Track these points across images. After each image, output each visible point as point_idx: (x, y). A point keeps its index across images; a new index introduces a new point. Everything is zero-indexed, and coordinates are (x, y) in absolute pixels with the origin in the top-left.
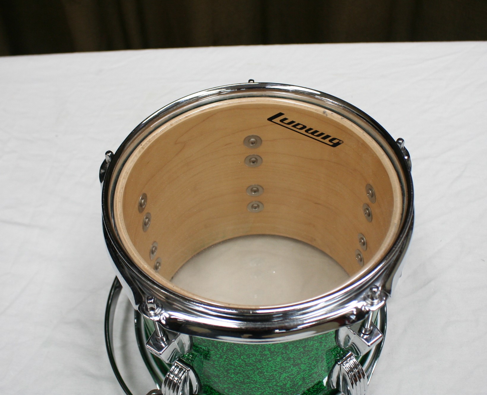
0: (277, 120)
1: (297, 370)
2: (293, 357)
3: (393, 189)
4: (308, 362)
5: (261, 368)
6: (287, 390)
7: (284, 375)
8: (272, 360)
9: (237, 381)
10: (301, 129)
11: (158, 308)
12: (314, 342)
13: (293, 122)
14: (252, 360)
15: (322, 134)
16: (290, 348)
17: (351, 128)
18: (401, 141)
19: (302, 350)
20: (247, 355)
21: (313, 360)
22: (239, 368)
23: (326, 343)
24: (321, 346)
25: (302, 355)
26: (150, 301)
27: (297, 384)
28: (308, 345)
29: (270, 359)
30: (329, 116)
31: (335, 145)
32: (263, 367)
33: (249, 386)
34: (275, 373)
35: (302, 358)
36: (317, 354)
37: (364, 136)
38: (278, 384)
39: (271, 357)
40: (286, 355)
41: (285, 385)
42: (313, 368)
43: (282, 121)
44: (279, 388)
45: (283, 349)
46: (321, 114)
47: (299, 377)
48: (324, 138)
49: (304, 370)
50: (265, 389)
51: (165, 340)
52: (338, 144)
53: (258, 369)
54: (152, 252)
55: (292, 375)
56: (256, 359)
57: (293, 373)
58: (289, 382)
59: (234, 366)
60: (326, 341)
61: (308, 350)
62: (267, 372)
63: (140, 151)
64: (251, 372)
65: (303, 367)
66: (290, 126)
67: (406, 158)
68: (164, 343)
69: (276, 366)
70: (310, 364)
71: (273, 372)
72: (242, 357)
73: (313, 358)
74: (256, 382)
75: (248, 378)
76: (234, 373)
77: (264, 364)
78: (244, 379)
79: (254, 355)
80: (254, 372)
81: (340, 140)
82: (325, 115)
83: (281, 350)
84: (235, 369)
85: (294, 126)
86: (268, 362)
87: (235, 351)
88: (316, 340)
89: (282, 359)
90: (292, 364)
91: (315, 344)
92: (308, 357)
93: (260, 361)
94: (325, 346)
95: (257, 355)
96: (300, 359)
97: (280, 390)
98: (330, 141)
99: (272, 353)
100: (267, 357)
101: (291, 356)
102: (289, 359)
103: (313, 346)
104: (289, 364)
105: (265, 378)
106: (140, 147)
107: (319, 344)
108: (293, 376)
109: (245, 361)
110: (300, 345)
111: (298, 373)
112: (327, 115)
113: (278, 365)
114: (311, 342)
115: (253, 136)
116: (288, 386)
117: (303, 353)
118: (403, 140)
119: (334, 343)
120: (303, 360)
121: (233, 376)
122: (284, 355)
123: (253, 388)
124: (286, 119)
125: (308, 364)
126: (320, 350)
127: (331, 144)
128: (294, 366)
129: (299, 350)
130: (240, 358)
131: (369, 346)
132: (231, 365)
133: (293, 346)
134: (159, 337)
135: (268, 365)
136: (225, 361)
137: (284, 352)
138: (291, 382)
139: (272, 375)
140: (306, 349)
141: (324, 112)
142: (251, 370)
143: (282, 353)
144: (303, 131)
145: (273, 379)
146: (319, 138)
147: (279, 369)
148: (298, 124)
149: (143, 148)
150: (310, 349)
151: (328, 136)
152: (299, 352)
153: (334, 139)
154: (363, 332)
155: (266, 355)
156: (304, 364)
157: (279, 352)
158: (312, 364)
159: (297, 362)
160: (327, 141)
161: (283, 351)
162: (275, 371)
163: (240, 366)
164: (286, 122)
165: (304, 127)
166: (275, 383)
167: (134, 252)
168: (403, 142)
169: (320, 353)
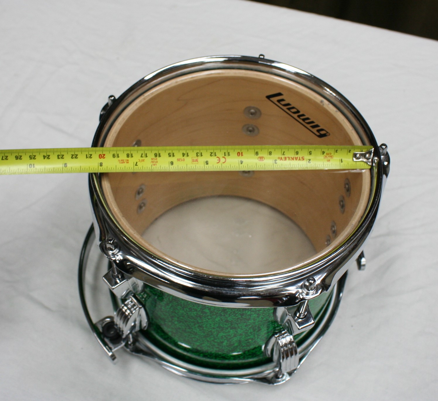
0: (275, 99)
1: (234, 333)
2: (230, 320)
3: (363, 191)
4: (245, 329)
5: (200, 323)
6: (223, 348)
7: (221, 334)
8: (211, 319)
9: (179, 328)
10: (294, 113)
11: (116, 249)
12: (252, 313)
13: (288, 104)
14: (194, 314)
15: (313, 122)
16: (229, 313)
17: (342, 122)
18: (384, 147)
19: (240, 316)
20: (189, 309)
21: (250, 328)
22: (182, 318)
23: (264, 316)
24: (258, 317)
25: (239, 321)
26: (110, 242)
27: (234, 344)
28: (246, 314)
29: (209, 317)
30: (325, 106)
31: (321, 136)
32: (202, 322)
33: (189, 335)
34: (213, 330)
35: (240, 323)
36: (254, 323)
37: (352, 133)
38: (216, 340)
39: (211, 316)
40: (224, 317)
41: (222, 342)
42: (249, 334)
43: (279, 101)
44: (216, 344)
45: (221, 312)
46: (319, 102)
47: (235, 339)
48: (313, 127)
49: (241, 335)
50: (203, 341)
51: (120, 277)
52: (324, 135)
53: (198, 323)
54: (139, 193)
55: (229, 335)
56: (197, 314)
57: (230, 334)
58: (226, 341)
59: (178, 315)
60: (264, 314)
61: (245, 318)
62: (206, 327)
63: (141, 101)
64: (192, 324)
65: (240, 331)
66: (285, 108)
67: (386, 163)
68: (119, 279)
69: (214, 324)
70: (246, 330)
71: (211, 329)
72: (185, 309)
73: (250, 326)
74: (196, 334)
75: (190, 328)
76: (178, 321)
77: (204, 320)
78: (185, 328)
79: (196, 310)
80: (195, 324)
81: (327, 132)
82: (322, 104)
83: (220, 312)
84: (178, 318)
85: (289, 109)
86: (207, 319)
87: (179, 303)
88: (253, 311)
89: (220, 320)
90: (230, 327)
91: (252, 314)
92: (245, 324)
93: (200, 317)
94: (262, 318)
95: (198, 311)
96: (237, 324)
97: (217, 346)
98: (318, 131)
99: (211, 312)
100: (207, 315)
101: (229, 319)
102: (227, 321)
103: (250, 315)
104: (226, 326)
105: (204, 332)
106: (142, 98)
107: (257, 315)
108: (229, 337)
109: (187, 313)
110: (238, 312)
111: (235, 336)
112: (323, 105)
113: (217, 324)
114: (248, 312)
115: (253, 108)
116: (224, 344)
117: (241, 320)
118: (386, 147)
119: (271, 318)
120: (239, 325)
121: (176, 323)
122: (222, 317)
123: (193, 338)
124: (283, 100)
125: (245, 330)
126: (257, 321)
127: (318, 134)
128: (232, 328)
129: (237, 316)
130: (183, 310)
131: (299, 329)
132: (175, 313)
133: (231, 311)
134: (115, 274)
135: (207, 321)
136: (170, 308)
137: (223, 315)
138: (228, 341)
139: (211, 331)
140: (244, 317)
141: (322, 102)
142: (192, 322)
143: (221, 315)
144: (295, 116)
145: (211, 335)
146: (308, 126)
147: (217, 327)
148: (293, 108)
149: (144, 99)
150: (247, 318)
151: (317, 126)
152: (237, 318)
153: (322, 130)
154: (298, 315)
155: (206, 313)
156: (241, 329)
157: (217, 313)
158: (248, 331)
159: (234, 326)
160: (314, 130)
161: (221, 313)
162: (214, 328)
163: (183, 317)
164: (283, 103)
165: (298, 112)
166: (212, 339)
167: (108, 194)
168: (386, 148)
169: (257, 324)
